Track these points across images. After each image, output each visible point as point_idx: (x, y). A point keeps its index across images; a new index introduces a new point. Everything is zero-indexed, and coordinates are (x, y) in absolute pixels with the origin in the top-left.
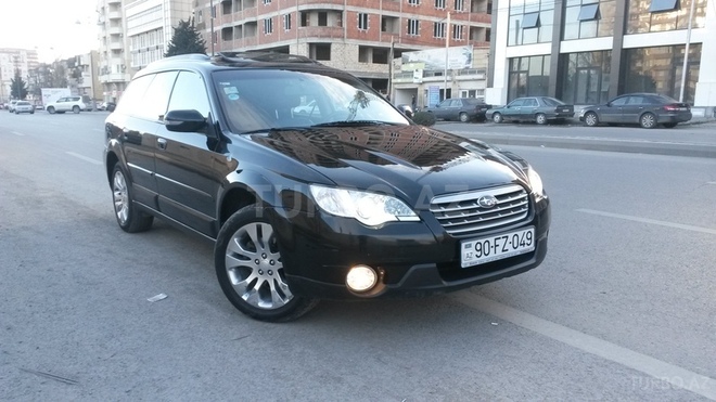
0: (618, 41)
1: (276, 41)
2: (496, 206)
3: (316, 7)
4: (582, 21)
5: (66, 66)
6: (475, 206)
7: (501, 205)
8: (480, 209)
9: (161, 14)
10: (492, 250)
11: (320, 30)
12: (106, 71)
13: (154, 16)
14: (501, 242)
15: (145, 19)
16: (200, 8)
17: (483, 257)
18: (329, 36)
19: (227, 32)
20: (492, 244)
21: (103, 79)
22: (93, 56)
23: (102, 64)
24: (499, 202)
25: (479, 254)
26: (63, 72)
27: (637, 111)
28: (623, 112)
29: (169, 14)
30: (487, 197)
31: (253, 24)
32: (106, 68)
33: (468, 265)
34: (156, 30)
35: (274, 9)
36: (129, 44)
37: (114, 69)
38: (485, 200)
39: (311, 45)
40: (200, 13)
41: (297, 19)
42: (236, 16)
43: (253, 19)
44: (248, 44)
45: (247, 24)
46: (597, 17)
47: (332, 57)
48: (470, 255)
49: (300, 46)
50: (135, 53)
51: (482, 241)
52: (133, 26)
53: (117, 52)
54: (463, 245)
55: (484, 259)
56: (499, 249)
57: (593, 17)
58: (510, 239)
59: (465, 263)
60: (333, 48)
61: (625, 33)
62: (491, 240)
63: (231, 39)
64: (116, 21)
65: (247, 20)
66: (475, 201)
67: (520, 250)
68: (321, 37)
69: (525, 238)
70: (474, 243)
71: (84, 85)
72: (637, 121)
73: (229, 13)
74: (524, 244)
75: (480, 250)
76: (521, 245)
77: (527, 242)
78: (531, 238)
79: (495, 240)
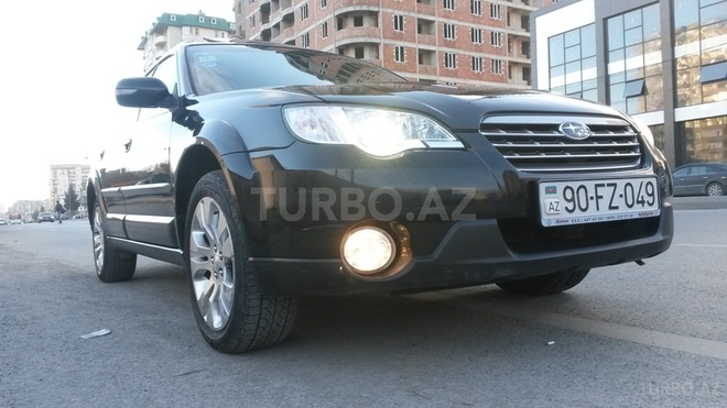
0: (670, 115)
2: (591, 139)
4: (628, 97)
6: (556, 134)
7: (599, 139)
8: (565, 140)
10: (592, 203)
14: (606, 192)
17: (578, 213)
20: (591, 193)
24: (594, 134)
25: (570, 206)
27: (702, 181)
28: (685, 183)
30: (573, 124)
33: (554, 224)
38: (572, 128)
46: (644, 92)
48: (555, 208)
51: (575, 185)
54: (542, 187)
55: (579, 217)
56: (604, 203)
57: (640, 92)
58: (620, 190)
59: (548, 220)
61: (675, 106)
62: (590, 185)
66: (555, 127)
67: (637, 212)
69: (643, 193)
70: (560, 186)
72: (704, 192)
74: (643, 202)
75: (572, 200)
76: (638, 202)
77: (647, 198)
78: (652, 194)
79: (597, 186)
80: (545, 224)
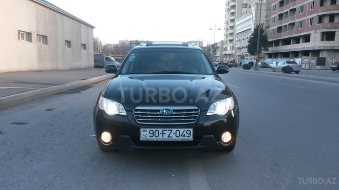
1: (303, 32)
2: (172, 115)
3: (328, 13)
5: (211, 48)
6: (158, 113)
7: (175, 115)
8: (160, 115)
9: (250, 23)
10: (161, 135)
11: (329, 25)
12: (226, 49)
13: (248, 24)
14: (167, 132)
15: (244, 25)
16: (268, 18)
18: (335, 28)
19: (280, 29)
20: (161, 132)
21: (224, 53)
22: (222, 42)
23: (224, 47)
24: (174, 113)
25: (152, 135)
26: (210, 50)
29: (254, 22)
31: (293, 24)
32: (226, 48)
33: (144, 140)
34: (248, 30)
35: (304, 16)
36: (236, 37)
37: (229, 48)
38: (165, 111)
39: (323, 33)
40: (268, 21)
41: (316, 20)
42: (285, 21)
43: (293, 22)
44: (289, 34)
45: (289, 24)
47: (335, 39)
48: (145, 135)
49: (316, 34)
50: (237, 41)
51: (154, 130)
52: (239, 29)
53: (231, 41)
54: (142, 130)
55: (155, 139)
56: (166, 136)
58: (174, 132)
60: (337, 34)
63: (281, 32)
64: (232, 27)
65: (290, 22)
66: (159, 111)
67: (181, 138)
68: (329, 28)
69: (185, 133)
70: (148, 130)
71: (217, 55)
73: (282, 19)
74: (184, 136)
75: (153, 134)
76: (182, 136)
77: (186, 135)
78: (190, 134)
79: (163, 130)
80: (141, 139)
